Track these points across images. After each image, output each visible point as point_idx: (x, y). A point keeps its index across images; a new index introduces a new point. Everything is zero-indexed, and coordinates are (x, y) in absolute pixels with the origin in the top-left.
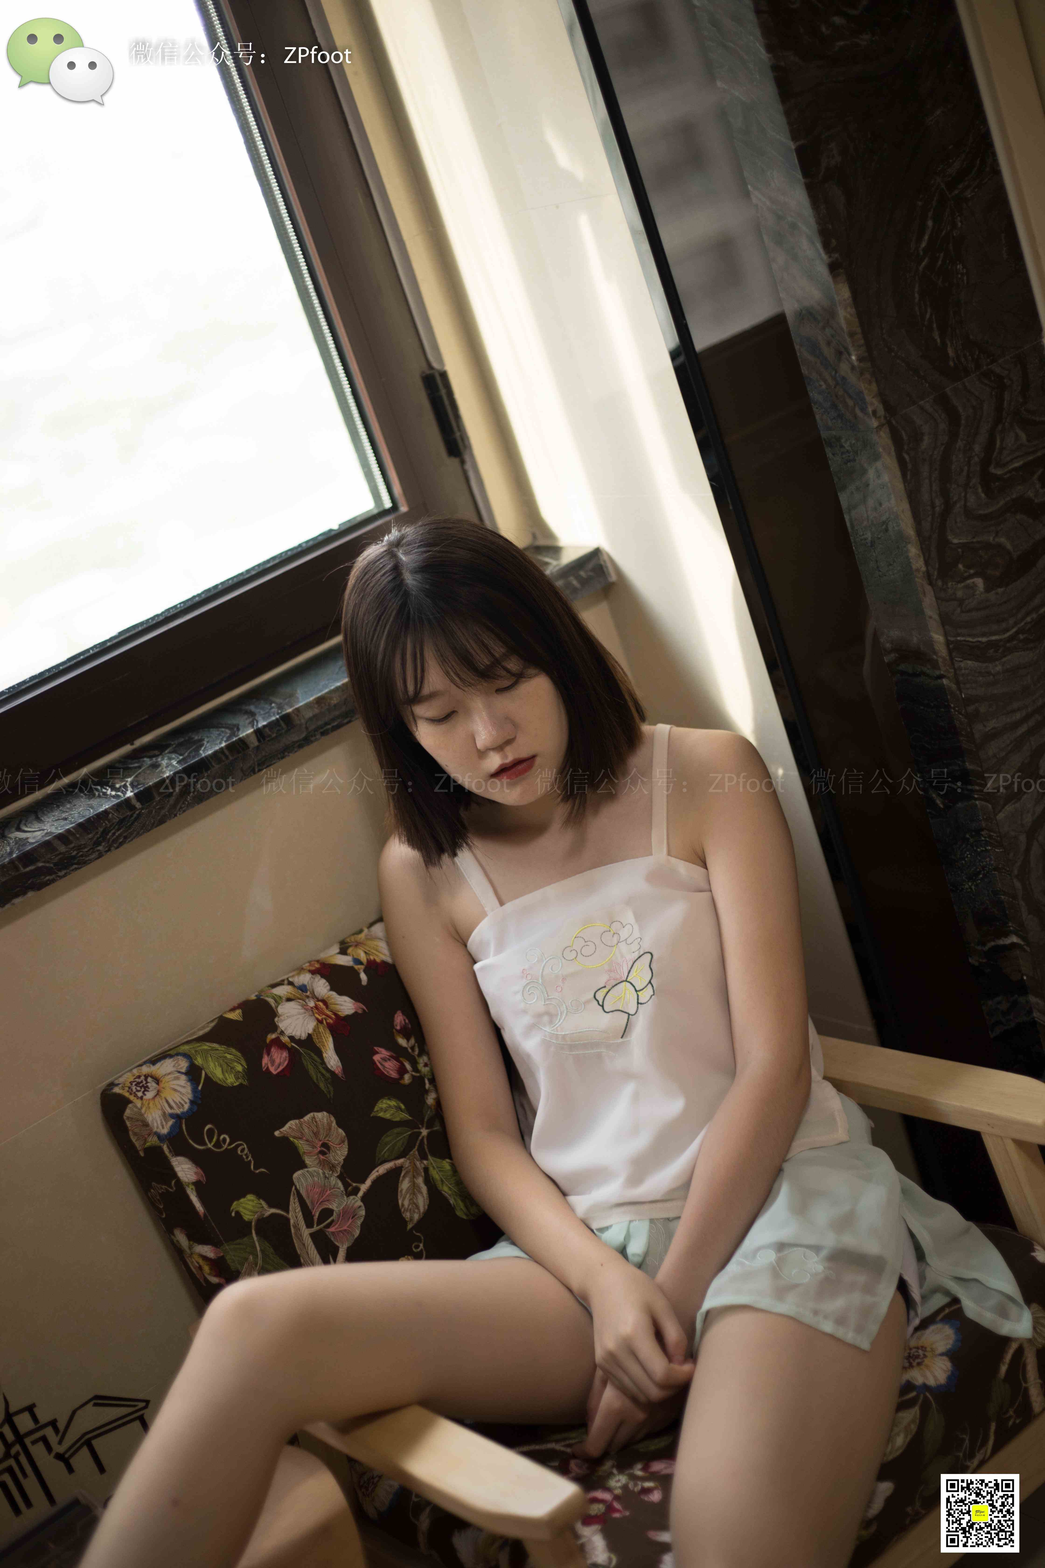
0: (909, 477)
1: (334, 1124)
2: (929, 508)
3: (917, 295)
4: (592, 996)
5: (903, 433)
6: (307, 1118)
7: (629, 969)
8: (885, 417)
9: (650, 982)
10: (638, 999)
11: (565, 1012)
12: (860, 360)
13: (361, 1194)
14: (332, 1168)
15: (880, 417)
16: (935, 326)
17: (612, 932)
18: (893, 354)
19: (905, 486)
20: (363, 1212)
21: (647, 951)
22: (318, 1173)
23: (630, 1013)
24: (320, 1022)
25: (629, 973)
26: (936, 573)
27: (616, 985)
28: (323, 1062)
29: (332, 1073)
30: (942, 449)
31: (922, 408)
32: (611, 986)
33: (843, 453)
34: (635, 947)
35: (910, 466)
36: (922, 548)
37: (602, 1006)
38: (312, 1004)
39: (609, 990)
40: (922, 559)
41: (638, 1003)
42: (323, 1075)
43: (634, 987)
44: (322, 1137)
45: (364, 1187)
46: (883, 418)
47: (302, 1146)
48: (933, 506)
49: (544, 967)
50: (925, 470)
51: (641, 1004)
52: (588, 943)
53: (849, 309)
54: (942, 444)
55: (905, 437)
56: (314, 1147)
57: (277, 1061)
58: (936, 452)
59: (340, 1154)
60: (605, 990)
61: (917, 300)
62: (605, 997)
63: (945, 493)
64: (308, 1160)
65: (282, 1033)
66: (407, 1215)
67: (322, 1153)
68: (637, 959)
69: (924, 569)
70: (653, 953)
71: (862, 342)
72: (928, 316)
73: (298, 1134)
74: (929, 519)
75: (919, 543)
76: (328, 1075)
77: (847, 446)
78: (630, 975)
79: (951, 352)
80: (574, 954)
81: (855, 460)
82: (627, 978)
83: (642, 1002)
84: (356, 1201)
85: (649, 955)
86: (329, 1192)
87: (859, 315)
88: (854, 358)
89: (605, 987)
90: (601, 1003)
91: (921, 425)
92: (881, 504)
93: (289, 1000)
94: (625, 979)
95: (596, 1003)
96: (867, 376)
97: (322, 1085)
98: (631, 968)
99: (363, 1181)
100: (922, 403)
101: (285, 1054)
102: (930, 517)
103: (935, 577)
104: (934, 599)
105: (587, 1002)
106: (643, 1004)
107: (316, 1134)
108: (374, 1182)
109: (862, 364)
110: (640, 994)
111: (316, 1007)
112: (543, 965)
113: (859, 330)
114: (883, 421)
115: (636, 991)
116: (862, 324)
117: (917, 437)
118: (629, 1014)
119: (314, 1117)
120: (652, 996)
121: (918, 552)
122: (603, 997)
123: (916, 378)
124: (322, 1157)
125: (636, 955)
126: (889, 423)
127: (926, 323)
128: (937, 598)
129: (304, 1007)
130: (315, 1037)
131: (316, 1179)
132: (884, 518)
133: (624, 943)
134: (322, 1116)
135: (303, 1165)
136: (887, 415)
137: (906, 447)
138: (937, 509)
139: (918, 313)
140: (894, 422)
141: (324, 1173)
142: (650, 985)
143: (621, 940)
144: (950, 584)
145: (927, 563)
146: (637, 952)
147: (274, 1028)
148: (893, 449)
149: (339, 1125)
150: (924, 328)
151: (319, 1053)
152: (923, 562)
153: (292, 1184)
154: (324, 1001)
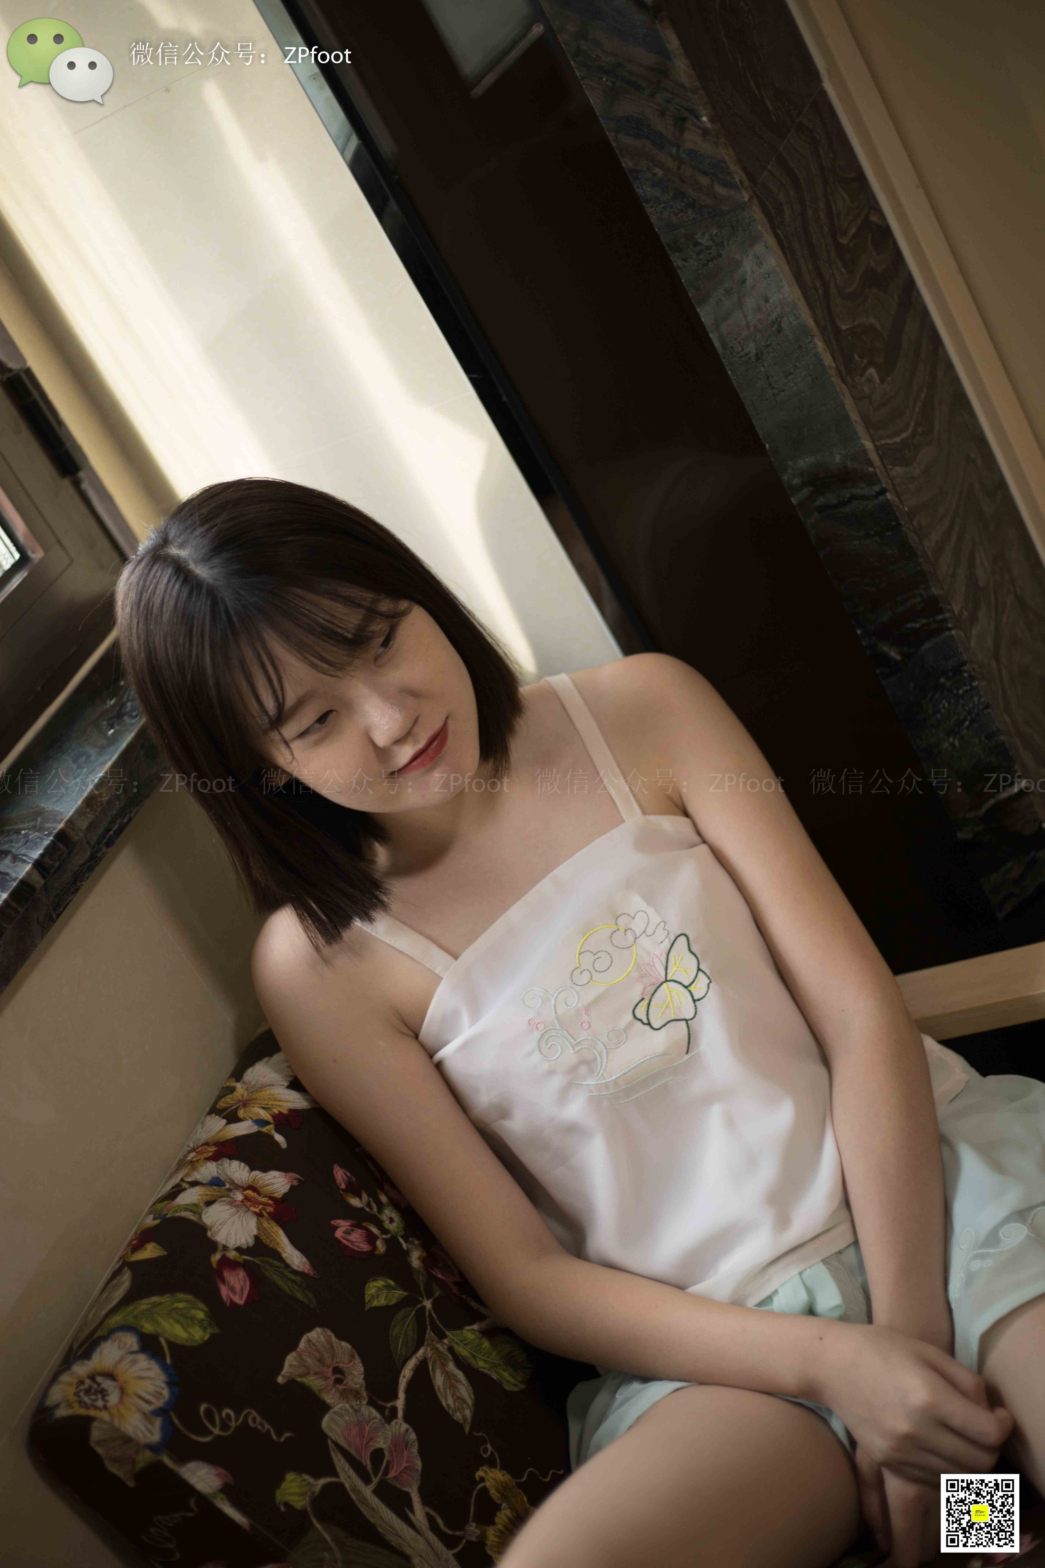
1: (333, 1338)
2: (814, 292)
3: (725, 40)
4: (631, 1017)
5: (769, 205)
6: (302, 1344)
7: (665, 964)
8: (751, 188)
9: (699, 969)
10: (692, 996)
11: (604, 1051)
13: (400, 1414)
14: (357, 1395)
15: (747, 189)
17: (622, 930)
20: (413, 1436)
21: (678, 934)
22: (346, 1410)
23: (688, 1017)
24: (259, 1215)
25: (666, 969)
26: (842, 369)
27: (656, 991)
28: (286, 1265)
29: (304, 1275)
31: (772, 174)
32: (650, 996)
33: (698, 254)
34: (661, 935)
35: (786, 244)
36: (825, 341)
37: (649, 1024)
38: (239, 1197)
39: (650, 1001)
40: (830, 354)
41: (694, 1001)
42: (293, 1281)
43: (680, 983)
44: (328, 1361)
45: (400, 1403)
47: (313, 1383)
48: (816, 289)
49: (555, 1006)
50: (797, 247)
51: (699, 1000)
52: (597, 956)
56: (326, 1378)
57: (238, 1287)
58: (797, 225)
59: (356, 1374)
60: (645, 1003)
61: (727, 46)
62: (648, 1011)
63: (819, 272)
64: (329, 1398)
65: (225, 1248)
66: (458, 1416)
67: (338, 1381)
68: (671, 948)
69: (834, 364)
70: (687, 933)
72: (740, 64)
73: (304, 1370)
75: (821, 335)
76: (298, 1279)
77: (705, 241)
78: (669, 971)
79: (769, 104)
80: (586, 975)
81: (720, 255)
82: (666, 978)
83: (700, 997)
84: (400, 1426)
85: (683, 938)
86: (367, 1428)
89: (643, 999)
90: (646, 1021)
91: (778, 194)
92: (767, 300)
93: (209, 1203)
94: (663, 979)
95: (639, 1023)
97: (299, 1296)
98: (667, 962)
99: (395, 1397)
100: (769, 167)
101: (242, 1274)
103: (843, 373)
104: (850, 398)
105: (629, 1026)
106: (702, 998)
107: (321, 1360)
108: (407, 1391)
109: (714, 127)
110: (692, 988)
111: (247, 1198)
112: (553, 1006)
114: (751, 191)
115: (686, 987)
116: (699, 78)
117: (779, 208)
118: (686, 1021)
119: (309, 1341)
120: (709, 984)
121: (824, 346)
122: (645, 1013)
124: (341, 1387)
125: (667, 944)
126: (755, 194)
128: (853, 398)
129: (232, 1203)
130: (263, 1237)
131: (347, 1418)
132: (774, 316)
133: (644, 935)
134: (317, 1335)
135: (326, 1408)
136: (752, 185)
138: (820, 292)
139: (733, 61)
140: (758, 192)
141: (352, 1407)
142: (700, 973)
143: (638, 936)
144: (855, 381)
145: (832, 357)
146: (667, 940)
147: (213, 1246)
148: (768, 225)
149: (340, 1337)
150: (743, 79)
151: (278, 1256)
153: (325, 1437)
154: (251, 1187)
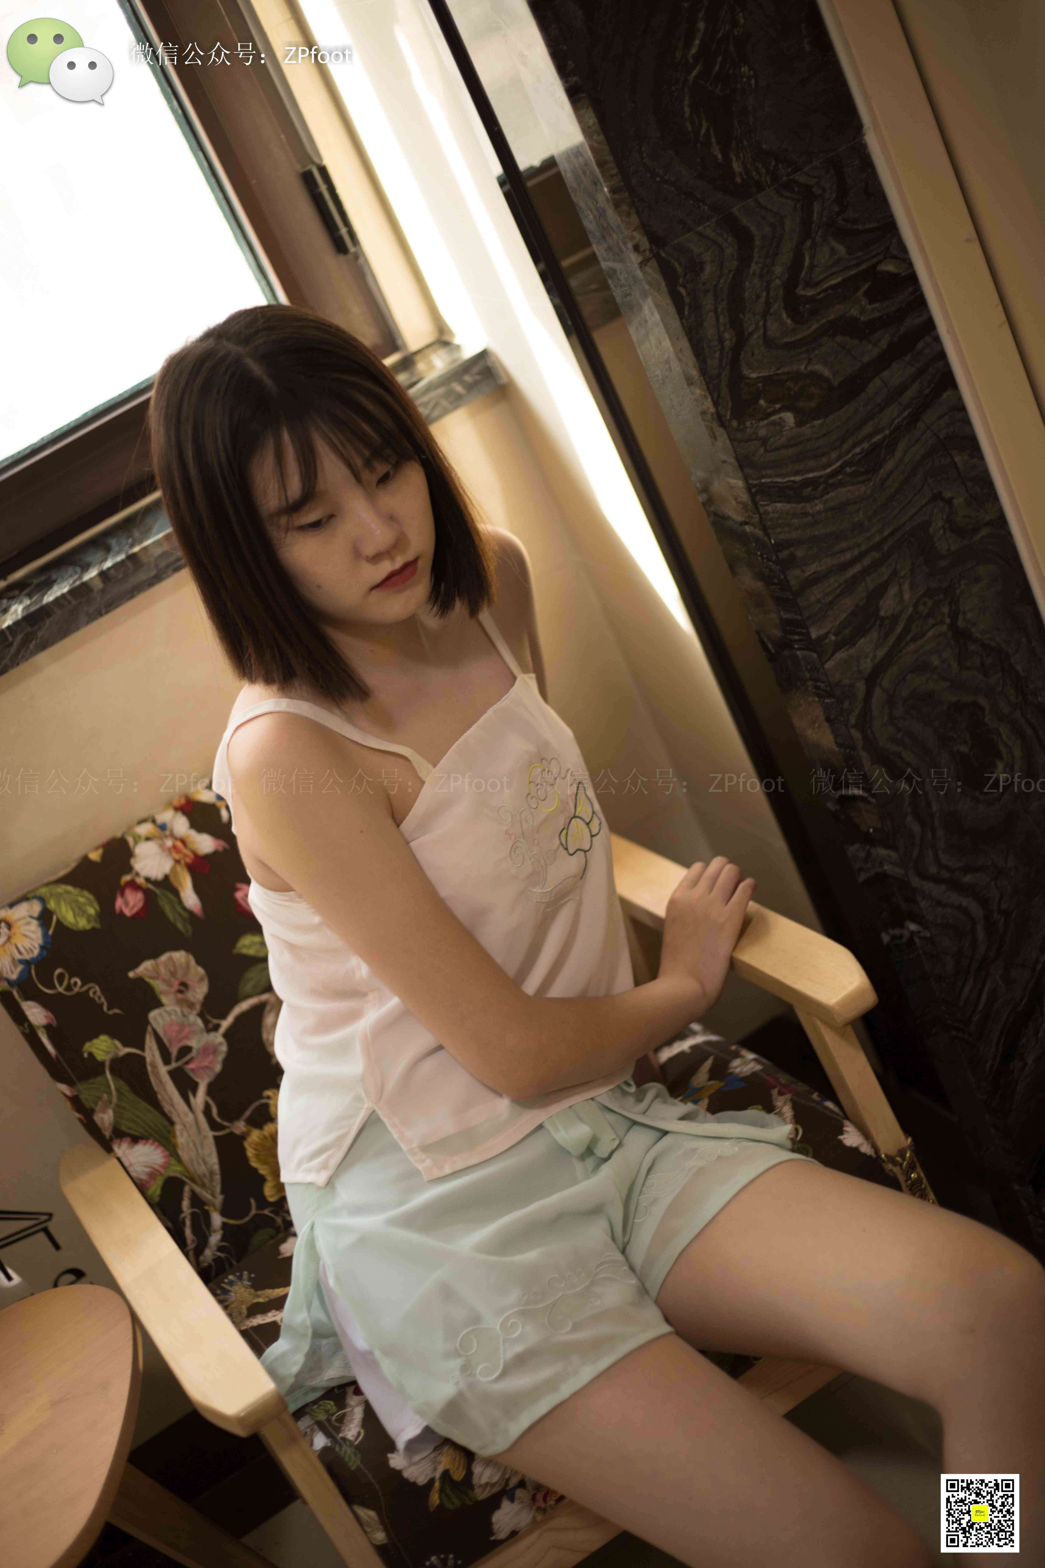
0: (686, 313)
1: (193, 962)
2: (716, 343)
3: (687, 109)
4: (558, 841)
5: (676, 264)
6: (164, 958)
8: (651, 250)
9: (593, 812)
10: (590, 832)
11: (544, 866)
12: (613, 191)
13: (222, 1031)
14: (191, 1005)
15: (644, 251)
16: (713, 140)
18: (658, 179)
19: (682, 323)
20: (224, 1048)
21: (579, 781)
22: (175, 1011)
23: (586, 849)
24: (177, 862)
25: (575, 807)
26: (729, 413)
27: (569, 823)
28: (180, 902)
29: (191, 913)
30: (731, 276)
31: (701, 235)
33: (621, 286)
34: (570, 779)
35: (687, 300)
36: (708, 388)
37: (567, 849)
38: (170, 843)
39: (567, 831)
40: (709, 400)
41: (591, 836)
42: (180, 914)
43: (583, 820)
44: (179, 976)
45: (226, 1024)
46: (648, 252)
47: (159, 986)
48: (721, 341)
50: (708, 303)
51: (594, 836)
53: (595, 137)
54: (730, 271)
55: (679, 270)
56: (171, 986)
57: (131, 903)
58: (722, 281)
59: (200, 991)
61: (687, 115)
62: (566, 839)
63: (736, 324)
64: (164, 999)
65: (137, 874)
67: (180, 992)
68: (577, 791)
69: (713, 410)
70: (583, 782)
71: (616, 171)
72: (703, 131)
73: (155, 975)
74: (717, 355)
75: (704, 383)
76: (185, 915)
77: (622, 279)
78: (577, 809)
79: (736, 166)
81: (630, 295)
82: (575, 814)
84: (217, 1038)
85: (582, 785)
86: (187, 1030)
87: (609, 141)
88: (606, 189)
89: (564, 828)
90: (565, 847)
91: (701, 254)
93: (148, 839)
94: (573, 815)
95: (562, 847)
96: (625, 207)
97: (180, 925)
98: (576, 802)
99: (224, 1018)
100: (700, 228)
101: (140, 896)
102: (718, 353)
103: (728, 417)
104: (728, 442)
105: (557, 848)
106: (596, 835)
107: (173, 974)
108: (236, 1019)
109: (616, 196)
110: (590, 826)
111: (174, 847)
113: (610, 158)
114: (648, 254)
115: (587, 824)
116: (613, 151)
117: (696, 267)
118: (585, 851)
119: (171, 958)
120: (600, 824)
121: (703, 393)
123: (691, 202)
124: (180, 996)
125: (575, 787)
126: (657, 256)
127: (701, 139)
128: (731, 440)
129: (162, 847)
130: (172, 877)
131: (173, 1017)
134: (180, 956)
135: (159, 1004)
136: (654, 247)
137: (681, 280)
138: (727, 343)
139: (690, 129)
140: (663, 255)
141: (182, 1012)
142: (594, 815)
144: (748, 424)
145: (716, 404)
146: (575, 784)
147: (129, 869)
148: (664, 284)
149: (198, 963)
150: (699, 145)
151: (176, 893)
152: (711, 403)
153: (147, 1022)
154: (183, 842)
